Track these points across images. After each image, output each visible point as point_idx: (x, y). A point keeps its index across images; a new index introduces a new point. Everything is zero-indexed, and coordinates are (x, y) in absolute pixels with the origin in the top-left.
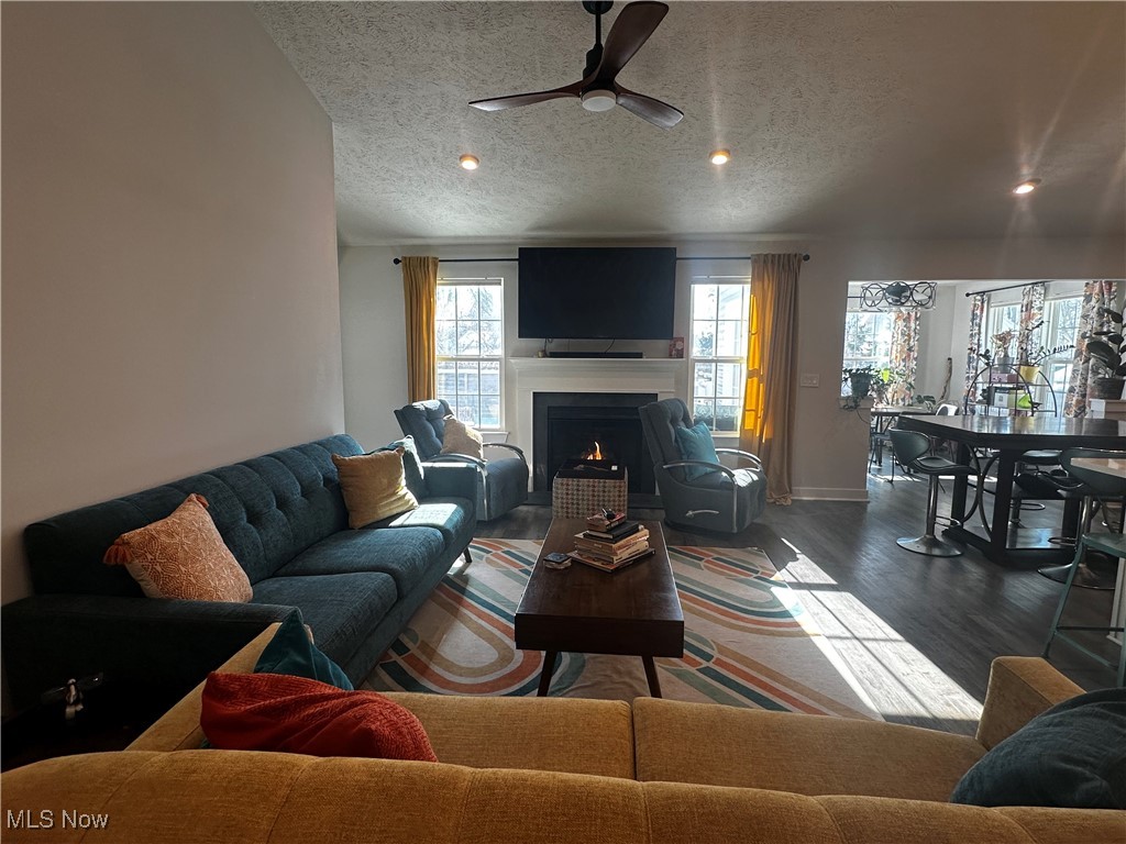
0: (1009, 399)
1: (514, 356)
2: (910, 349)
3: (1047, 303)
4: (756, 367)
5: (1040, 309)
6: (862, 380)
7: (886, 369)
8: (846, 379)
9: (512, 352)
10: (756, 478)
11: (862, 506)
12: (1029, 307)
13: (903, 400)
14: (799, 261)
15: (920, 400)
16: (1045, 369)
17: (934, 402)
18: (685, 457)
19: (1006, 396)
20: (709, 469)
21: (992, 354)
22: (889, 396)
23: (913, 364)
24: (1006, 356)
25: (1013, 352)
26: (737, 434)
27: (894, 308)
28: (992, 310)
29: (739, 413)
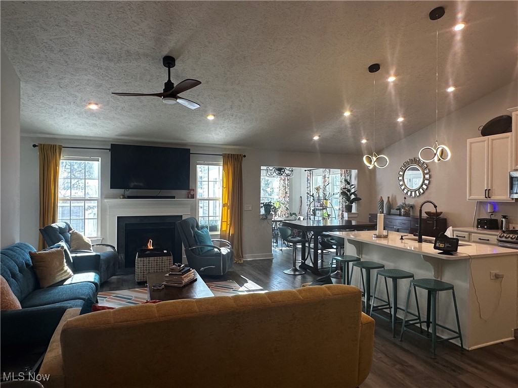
0: (321, 214)
1: (106, 198)
2: (286, 193)
3: (330, 176)
4: (226, 202)
5: (328, 178)
6: (268, 207)
7: (278, 202)
8: (262, 207)
9: (104, 196)
10: (229, 251)
11: (271, 261)
12: (325, 177)
13: (285, 215)
14: (242, 157)
15: (291, 215)
16: (332, 201)
17: (296, 215)
18: (198, 244)
19: (320, 212)
20: (209, 248)
21: (314, 195)
22: (280, 214)
23: (287, 199)
24: (319, 196)
25: (321, 195)
26: (219, 233)
27: (279, 176)
28: (313, 177)
29: (219, 224)
